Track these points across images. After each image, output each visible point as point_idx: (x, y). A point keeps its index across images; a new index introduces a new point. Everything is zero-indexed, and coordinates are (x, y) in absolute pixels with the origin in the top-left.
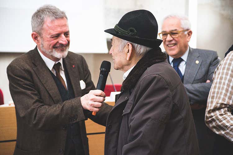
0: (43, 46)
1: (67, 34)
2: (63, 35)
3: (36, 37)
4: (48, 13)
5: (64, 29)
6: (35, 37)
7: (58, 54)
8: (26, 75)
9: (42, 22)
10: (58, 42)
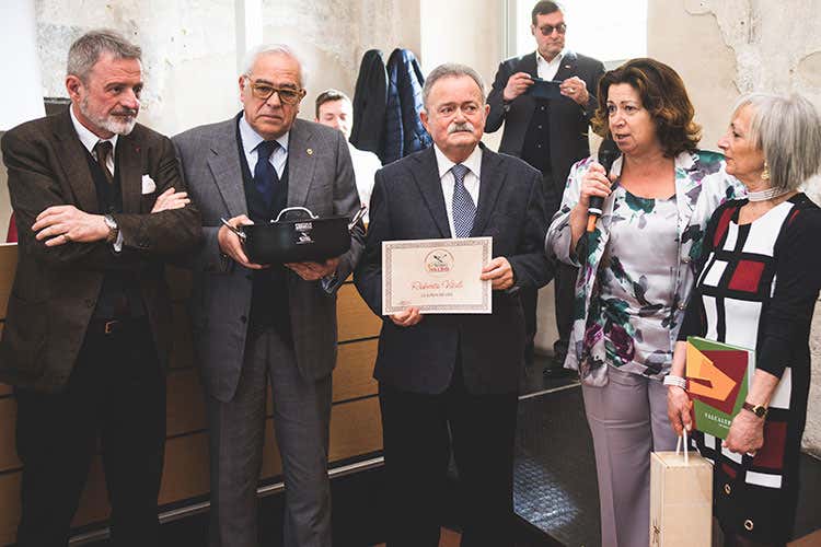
0: (86, 107)
1: (138, 88)
2: (131, 91)
3: (75, 86)
4: (108, 43)
5: (134, 79)
6: (73, 87)
7: (115, 126)
8: (36, 153)
9: (95, 58)
10: (119, 103)
